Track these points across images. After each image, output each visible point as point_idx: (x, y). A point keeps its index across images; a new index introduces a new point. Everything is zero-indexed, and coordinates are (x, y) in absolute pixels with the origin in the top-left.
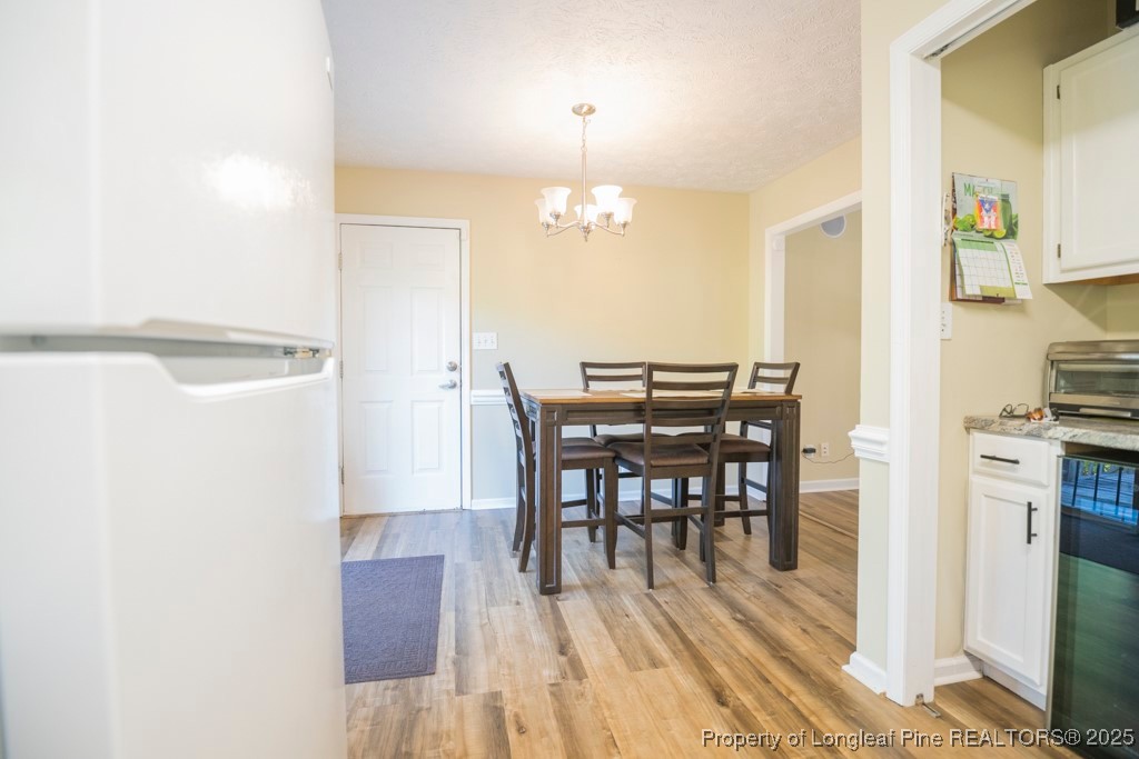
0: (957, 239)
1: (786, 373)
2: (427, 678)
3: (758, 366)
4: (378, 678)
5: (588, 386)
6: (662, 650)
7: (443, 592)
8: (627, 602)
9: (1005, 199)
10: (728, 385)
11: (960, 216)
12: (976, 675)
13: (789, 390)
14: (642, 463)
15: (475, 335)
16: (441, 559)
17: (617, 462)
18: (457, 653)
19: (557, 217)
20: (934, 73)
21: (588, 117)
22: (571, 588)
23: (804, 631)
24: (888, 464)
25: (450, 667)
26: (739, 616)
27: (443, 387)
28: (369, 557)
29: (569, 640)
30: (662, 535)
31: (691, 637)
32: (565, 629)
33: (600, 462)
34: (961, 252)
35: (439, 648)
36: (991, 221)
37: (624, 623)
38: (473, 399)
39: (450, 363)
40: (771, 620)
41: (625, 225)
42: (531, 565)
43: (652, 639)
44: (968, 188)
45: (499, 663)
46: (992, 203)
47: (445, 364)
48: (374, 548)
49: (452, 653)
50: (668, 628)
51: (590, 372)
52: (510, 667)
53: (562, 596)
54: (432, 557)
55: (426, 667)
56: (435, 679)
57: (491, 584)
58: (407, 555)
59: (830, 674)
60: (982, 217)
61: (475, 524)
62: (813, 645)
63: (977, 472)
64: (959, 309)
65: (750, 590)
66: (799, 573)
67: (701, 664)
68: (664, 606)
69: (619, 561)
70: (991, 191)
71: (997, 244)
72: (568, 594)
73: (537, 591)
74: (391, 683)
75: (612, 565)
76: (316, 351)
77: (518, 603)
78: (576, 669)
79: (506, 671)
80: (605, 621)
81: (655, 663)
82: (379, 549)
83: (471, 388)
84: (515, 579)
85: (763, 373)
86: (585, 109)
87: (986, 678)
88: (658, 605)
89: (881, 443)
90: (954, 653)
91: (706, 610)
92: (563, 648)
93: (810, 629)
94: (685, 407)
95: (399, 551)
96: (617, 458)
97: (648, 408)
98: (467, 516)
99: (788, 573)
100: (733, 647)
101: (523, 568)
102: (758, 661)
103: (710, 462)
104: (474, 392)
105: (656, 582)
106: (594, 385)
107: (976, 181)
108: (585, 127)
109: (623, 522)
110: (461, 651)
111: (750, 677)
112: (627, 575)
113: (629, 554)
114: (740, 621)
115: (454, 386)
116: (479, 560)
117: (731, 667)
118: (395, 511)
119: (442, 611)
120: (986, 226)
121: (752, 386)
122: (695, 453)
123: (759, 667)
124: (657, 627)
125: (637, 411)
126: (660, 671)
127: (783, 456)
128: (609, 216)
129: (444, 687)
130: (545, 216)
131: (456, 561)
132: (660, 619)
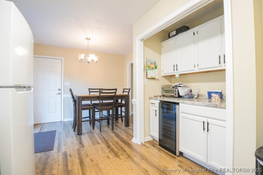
0: (147, 69)
1: (128, 90)
2: (51, 151)
3: (124, 89)
4: (40, 152)
5: (90, 93)
6: (100, 141)
7: (56, 137)
8: (95, 135)
9: (155, 63)
10: (115, 93)
11: (148, 65)
12: (152, 139)
13: (128, 94)
14: (99, 108)
15: (65, 82)
16: (56, 131)
17: (95, 108)
18: (58, 146)
19: (82, 60)
20: (142, 43)
21: (89, 40)
22: (84, 134)
23: (127, 136)
24: (136, 105)
25: (56, 149)
26: (116, 135)
27: (57, 94)
28: (38, 132)
29: (82, 142)
30: (104, 122)
31: (106, 139)
32: (82, 140)
33: (91, 108)
34: (148, 71)
35: (54, 146)
36: (153, 66)
37: (94, 138)
38: (64, 97)
39: (59, 89)
40: (122, 135)
41: (97, 62)
42: (76, 130)
43: (99, 140)
44: (149, 61)
45: (67, 147)
46: (153, 63)
47: (57, 89)
48: (39, 130)
49: (57, 147)
50: (102, 138)
51: (91, 90)
52: (69, 147)
53: (82, 135)
54: (53, 131)
55: (52, 149)
56: (53, 151)
57: (67, 134)
58: (47, 131)
59: (129, 142)
60: (151, 66)
61: (64, 124)
62: (128, 138)
63: (151, 106)
64: (148, 80)
65: (120, 130)
66: (130, 127)
67: (107, 142)
68: (103, 135)
69: (95, 128)
70: (153, 61)
71: (154, 70)
72: (83, 135)
73: (77, 135)
74: (43, 153)
75: (94, 129)
76: (29, 87)
77: (72, 137)
78: (83, 146)
79: (68, 148)
80: (90, 138)
81: (98, 143)
82: (40, 130)
83: (64, 94)
84: (72, 133)
85: (125, 90)
86: (88, 39)
87: (154, 139)
88: (101, 135)
89: (135, 102)
90: (149, 136)
91: (110, 134)
92: (81, 143)
93: (128, 136)
94: (107, 97)
95: (45, 130)
96: (94, 107)
97: (100, 97)
98: (63, 122)
99: (127, 127)
100: (114, 140)
101: (74, 131)
102: (117, 141)
103: (112, 107)
104: (64, 95)
105: (102, 131)
106: (91, 93)
107: (150, 60)
108: (88, 42)
109: (96, 120)
110: (59, 146)
111: (115, 144)
112: (97, 130)
113: (97, 127)
114: (116, 136)
115: (60, 94)
116: (65, 130)
117: (112, 142)
118: (44, 123)
119: (55, 140)
120: (152, 67)
121: (123, 93)
122: (110, 106)
123: (117, 142)
124: (100, 138)
125: (98, 98)
126: (99, 145)
127: (127, 105)
128: (93, 60)
129: (55, 152)
130: (79, 59)
131: (59, 131)
132: (101, 137)
